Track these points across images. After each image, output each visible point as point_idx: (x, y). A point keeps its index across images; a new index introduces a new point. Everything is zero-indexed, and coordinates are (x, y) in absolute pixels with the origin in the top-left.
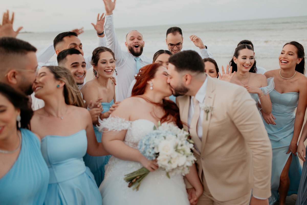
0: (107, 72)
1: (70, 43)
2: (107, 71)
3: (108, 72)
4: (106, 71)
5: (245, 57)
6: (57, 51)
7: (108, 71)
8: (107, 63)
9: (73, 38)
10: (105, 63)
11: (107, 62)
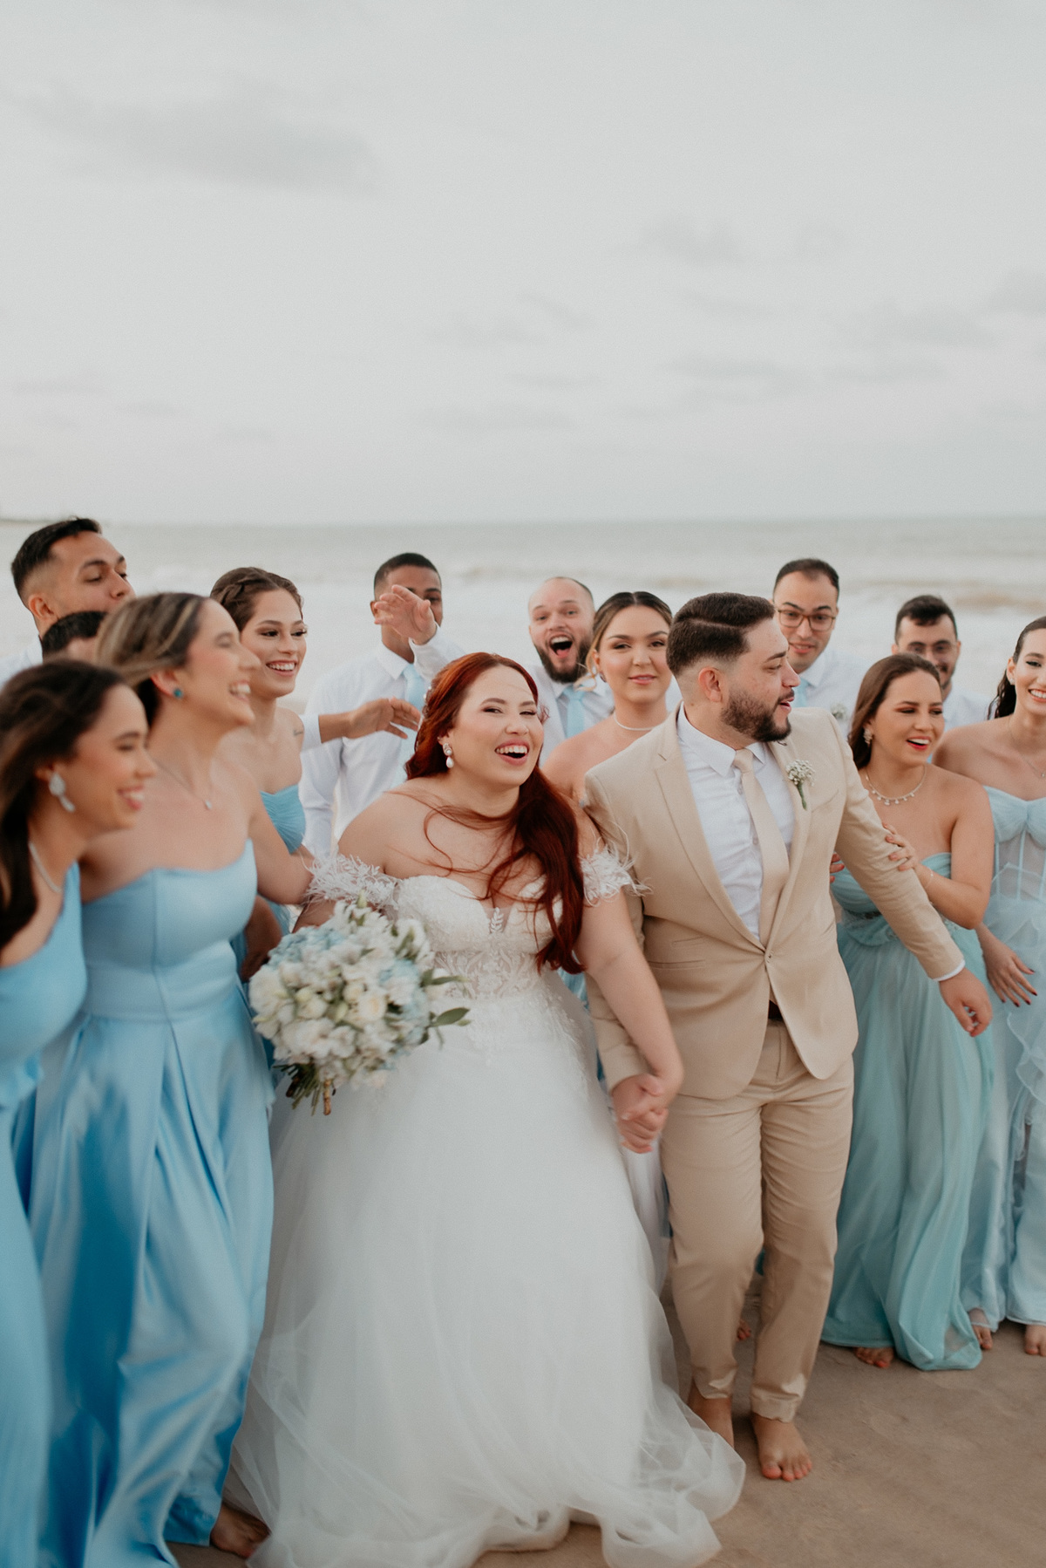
0: (280, 670)
1: (82, 563)
2: (278, 667)
3: (284, 671)
4: (274, 667)
5: (1035, 659)
6: (33, 602)
7: (282, 668)
8: (283, 637)
9: (88, 538)
10: (273, 634)
11: (281, 631)
